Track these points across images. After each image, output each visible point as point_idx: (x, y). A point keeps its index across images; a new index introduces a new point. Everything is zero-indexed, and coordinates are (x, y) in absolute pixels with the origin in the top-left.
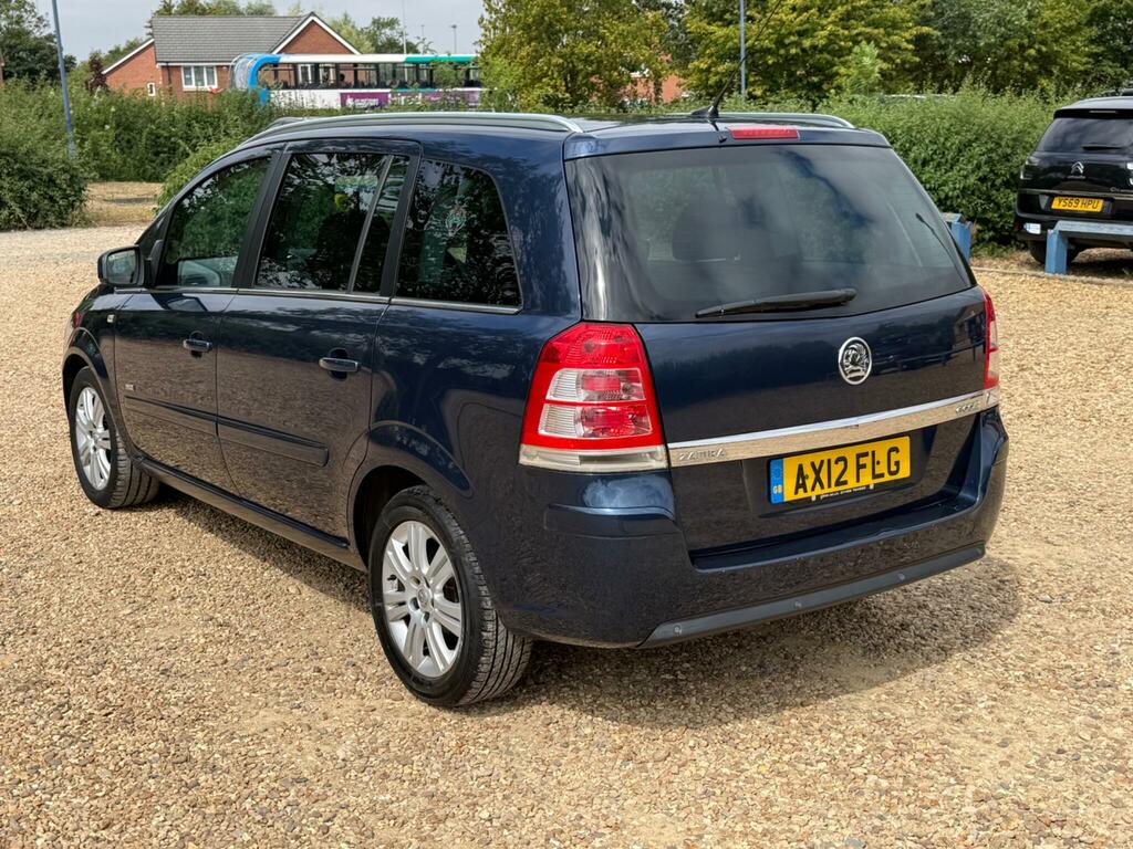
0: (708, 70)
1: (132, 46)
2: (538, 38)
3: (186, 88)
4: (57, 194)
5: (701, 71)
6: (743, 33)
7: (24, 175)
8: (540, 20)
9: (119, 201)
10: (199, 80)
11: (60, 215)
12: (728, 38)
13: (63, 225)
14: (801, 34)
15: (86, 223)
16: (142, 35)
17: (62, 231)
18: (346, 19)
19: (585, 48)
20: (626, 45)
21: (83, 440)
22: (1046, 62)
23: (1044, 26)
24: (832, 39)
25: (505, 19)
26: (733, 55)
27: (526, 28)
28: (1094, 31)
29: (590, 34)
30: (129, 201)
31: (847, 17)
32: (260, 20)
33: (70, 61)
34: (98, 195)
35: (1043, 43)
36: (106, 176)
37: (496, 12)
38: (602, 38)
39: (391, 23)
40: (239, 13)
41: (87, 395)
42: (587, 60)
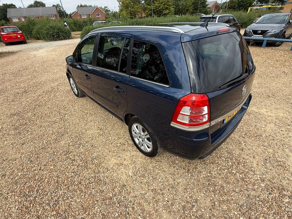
0: (148, 12)
1: (75, 12)
2: (126, 8)
3: (83, 17)
4: (67, 34)
5: (147, 13)
6: (152, 7)
7: (63, 32)
8: (126, 6)
9: (76, 34)
10: (84, 16)
11: (68, 37)
12: (150, 8)
13: (69, 39)
14: (159, 7)
15: (72, 38)
16: (76, 10)
17: (69, 40)
18: (101, 7)
19: (132, 10)
20: (137, 9)
21: (72, 86)
22: (187, 10)
23: (187, 5)
24: (163, 8)
25: (122, 6)
26: (151, 10)
27: (125, 7)
28: (193, 6)
29: (133, 7)
30: (77, 34)
31: (164, 4)
32: (90, 7)
33: (68, 14)
34: (73, 34)
35: (187, 8)
36: (74, 31)
37: (121, 5)
38: (134, 8)
39: (107, 7)
40: (87, 7)
41: (71, 79)
42: (133, 11)
